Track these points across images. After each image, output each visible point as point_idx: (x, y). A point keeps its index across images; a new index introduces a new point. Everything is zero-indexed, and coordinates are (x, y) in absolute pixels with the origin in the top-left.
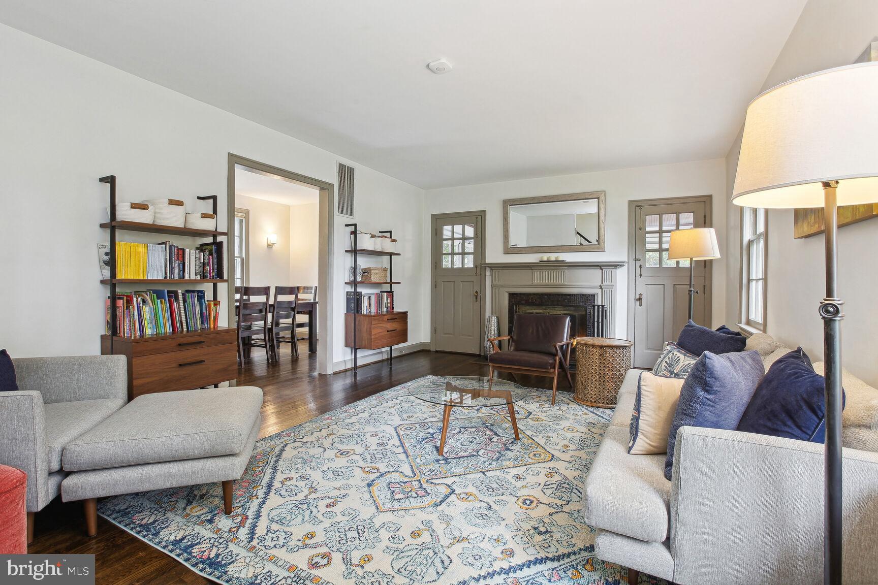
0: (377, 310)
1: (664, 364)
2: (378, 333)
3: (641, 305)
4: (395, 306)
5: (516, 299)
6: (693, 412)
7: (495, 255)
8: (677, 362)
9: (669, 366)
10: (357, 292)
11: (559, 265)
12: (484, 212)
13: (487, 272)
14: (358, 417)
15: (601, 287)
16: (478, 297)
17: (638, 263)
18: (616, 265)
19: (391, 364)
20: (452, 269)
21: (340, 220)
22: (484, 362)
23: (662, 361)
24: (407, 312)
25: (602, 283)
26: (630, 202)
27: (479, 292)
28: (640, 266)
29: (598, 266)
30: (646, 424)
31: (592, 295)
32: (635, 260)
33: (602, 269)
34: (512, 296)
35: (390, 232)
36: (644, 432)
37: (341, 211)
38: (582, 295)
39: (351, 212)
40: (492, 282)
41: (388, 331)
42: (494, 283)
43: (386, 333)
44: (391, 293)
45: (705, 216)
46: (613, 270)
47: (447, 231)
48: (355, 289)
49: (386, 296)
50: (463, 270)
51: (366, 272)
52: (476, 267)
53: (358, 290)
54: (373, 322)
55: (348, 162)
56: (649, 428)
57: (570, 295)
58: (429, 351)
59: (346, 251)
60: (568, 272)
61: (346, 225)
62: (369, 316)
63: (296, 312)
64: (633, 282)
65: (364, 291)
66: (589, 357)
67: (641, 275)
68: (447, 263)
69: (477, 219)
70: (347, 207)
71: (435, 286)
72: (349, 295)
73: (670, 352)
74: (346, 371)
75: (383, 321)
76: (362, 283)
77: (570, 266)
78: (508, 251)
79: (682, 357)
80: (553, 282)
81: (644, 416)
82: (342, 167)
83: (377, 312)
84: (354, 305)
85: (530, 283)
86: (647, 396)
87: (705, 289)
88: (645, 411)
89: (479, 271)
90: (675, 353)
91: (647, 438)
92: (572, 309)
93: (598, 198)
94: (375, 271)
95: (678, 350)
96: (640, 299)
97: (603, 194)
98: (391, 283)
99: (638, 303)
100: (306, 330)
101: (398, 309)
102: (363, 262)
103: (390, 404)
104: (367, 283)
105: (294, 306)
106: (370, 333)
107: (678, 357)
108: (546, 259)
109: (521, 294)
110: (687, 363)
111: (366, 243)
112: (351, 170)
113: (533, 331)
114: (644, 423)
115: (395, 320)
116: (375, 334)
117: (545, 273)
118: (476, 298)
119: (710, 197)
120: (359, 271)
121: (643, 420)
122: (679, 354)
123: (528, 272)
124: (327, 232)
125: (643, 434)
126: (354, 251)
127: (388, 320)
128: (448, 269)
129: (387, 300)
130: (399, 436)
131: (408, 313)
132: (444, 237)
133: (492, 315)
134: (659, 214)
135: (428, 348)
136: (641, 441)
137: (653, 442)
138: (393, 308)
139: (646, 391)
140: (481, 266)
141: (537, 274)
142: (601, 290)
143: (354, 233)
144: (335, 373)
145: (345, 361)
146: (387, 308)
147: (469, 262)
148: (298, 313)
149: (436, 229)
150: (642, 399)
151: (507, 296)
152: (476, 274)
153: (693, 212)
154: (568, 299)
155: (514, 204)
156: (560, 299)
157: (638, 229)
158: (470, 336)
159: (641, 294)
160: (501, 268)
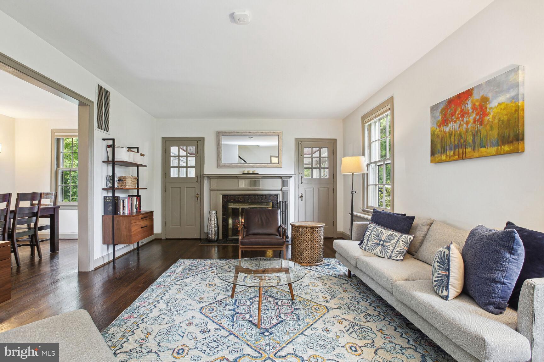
0: (130, 211)
1: (373, 235)
2: (136, 230)
3: (302, 200)
4: (142, 207)
5: (227, 199)
6: (503, 268)
7: (210, 168)
8: (381, 234)
9: (377, 237)
10: (116, 197)
11: (255, 176)
12: (203, 138)
13: (205, 180)
14: (157, 309)
15: (281, 190)
16: (199, 198)
17: (300, 176)
18: (289, 176)
19: (138, 254)
20: (179, 178)
21: (99, 134)
22: (207, 244)
23: (370, 234)
24: (153, 211)
25: (282, 187)
26: (296, 139)
27: (199, 195)
28: (302, 177)
29: (280, 177)
30: (454, 279)
31: (276, 195)
32: (299, 174)
33: (282, 179)
34: (224, 196)
35: (137, 148)
36: (452, 284)
37: (99, 127)
38: (270, 195)
39: (107, 129)
40: (210, 187)
41: (142, 228)
42: (212, 188)
43: (140, 229)
44: (138, 197)
45: (333, 150)
46: (288, 179)
47: (174, 150)
48: (113, 194)
49: (135, 199)
50: (187, 179)
51: (121, 180)
52: (197, 177)
53: (116, 195)
54: (132, 222)
55: (106, 86)
56: (455, 281)
57: (263, 195)
58: (161, 239)
59: (104, 162)
60: (262, 181)
61: (104, 139)
62: (124, 216)
63: (39, 216)
64: (297, 187)
65: (120, 195)
66: (304, 235)
67: (302, 183)
68: (173, 173)
69: (199, 142)
70: (104, 124)
71: (165, 190)
72: (107, 200)
73: (374, 228)
74: (105, 265)
75: (138, 219)
76: (118, 189)
77: (263, 177)
78: (219, 166)
79: (383, 230)
80: (251, 187)
81: (452, 274)
82: (100, 89)
83: (130, 213)
84: (113, 208)
85: (237, 188)
86: (454, 261)
87: (333, 190)
88: (453, 270)
89: (199, 178)
90: (378, 228)
91: (454, 288)
92: (265, 204)
93: (278, 135)
94: (129, 179)
95: (379, 226)
96: (301, 197)
97: (281, 133)
98: (138, 189)
99: (300, 199)
100: (47, 232)
101: (144, 209)
102: (120, 172)
103: (174, 290)
104: (123, 189)
105: (36, 210)
106: (129, 230)
107: (381, 231)
108: (246, 172)
109: (230, 195)
110: (389, 234)
111: (122, 155)
112: (107, 93)
113: (258, 220)
114: (452, 278)
115: (146, 218)
116: (134, 231)
117: (247, 181)
118: (198, 199)
119: (336, 140)
120: (116, 179)
121: (451, 276)
122: (381, 229)
123: (236, 180)
124: (88, 143)
125: (452, 286)
126: (112, 162)
127: (142, 218)
128: (174, 178)
129: (137, 202)
130: (211, 320)
131: (154, 213)
132: (172, 155)
133: (211, 209)
134: (311, 148)
135: (160, 237)
136: (452, 291)
137: (458, 290)
138: (140, 209)
139: (453, 257)
140: (201, 177)
141: (241, 181)
142: (281, 192)
143: (113, 147)
144: (96, 269)
145: (103, 257)
146: (137, 209)
147: (192, 173)
148: (41, 217)
149: (165, 149)
150: (451, 263)
151: (221, 197)
152: (197, 182)
153: (327, 148)
154: (261, 198)
155: (224, 134)
156: (256, 198)
157: (300, 155)
158: (193, 226)
159: (302, 194)
160: (217, 178)
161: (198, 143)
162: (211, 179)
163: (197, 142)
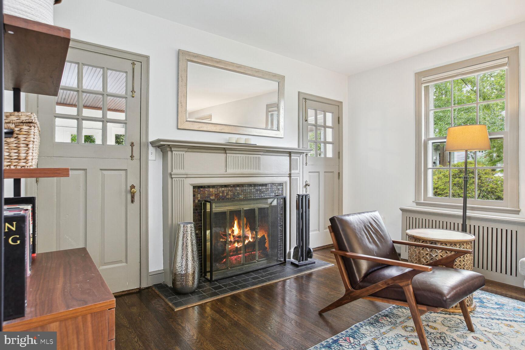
3: (306, 192)
5: (203, 194)
12: (147, 58)
13: (150, 154)
16: (136, 194)
18: (303, 153)
25: (290, 171)
26: (299, 94)
28: (306, 155)
33: (291, 156)
38: (273, 185)
40: (172, 169)
42: (175, 171)
45: (339, 118)
46: (298, 158)
50: (105, 149)
52: (132, 145)
57: (262, 185)
60: (262, 158)
64: (301, 170)
67: (306, 163)
78: (182, 125)
80: (246, 171)
87: (339, 175)
93: (279, 82)
96: (306, 186)
97: (283, 80)
99: (304, 190)
109: (209, 186)
118: (133, 197)
119: (341, 102)
123: (222, 156)
134: (315, 110)
140: (140, 145)
141: (231, 158)
142: (289, 178)
151: (189, 192)
152: (132, 157)
153: (332, 113)
154: (260, 190)
155: (194, 60)
156: (253, 190)
157: (304, 120)
158: (121, 262)
159: (306, 181)
160: (186, 150)
161: (135, 67)
162: (174, 152)
163: (133, 64)
